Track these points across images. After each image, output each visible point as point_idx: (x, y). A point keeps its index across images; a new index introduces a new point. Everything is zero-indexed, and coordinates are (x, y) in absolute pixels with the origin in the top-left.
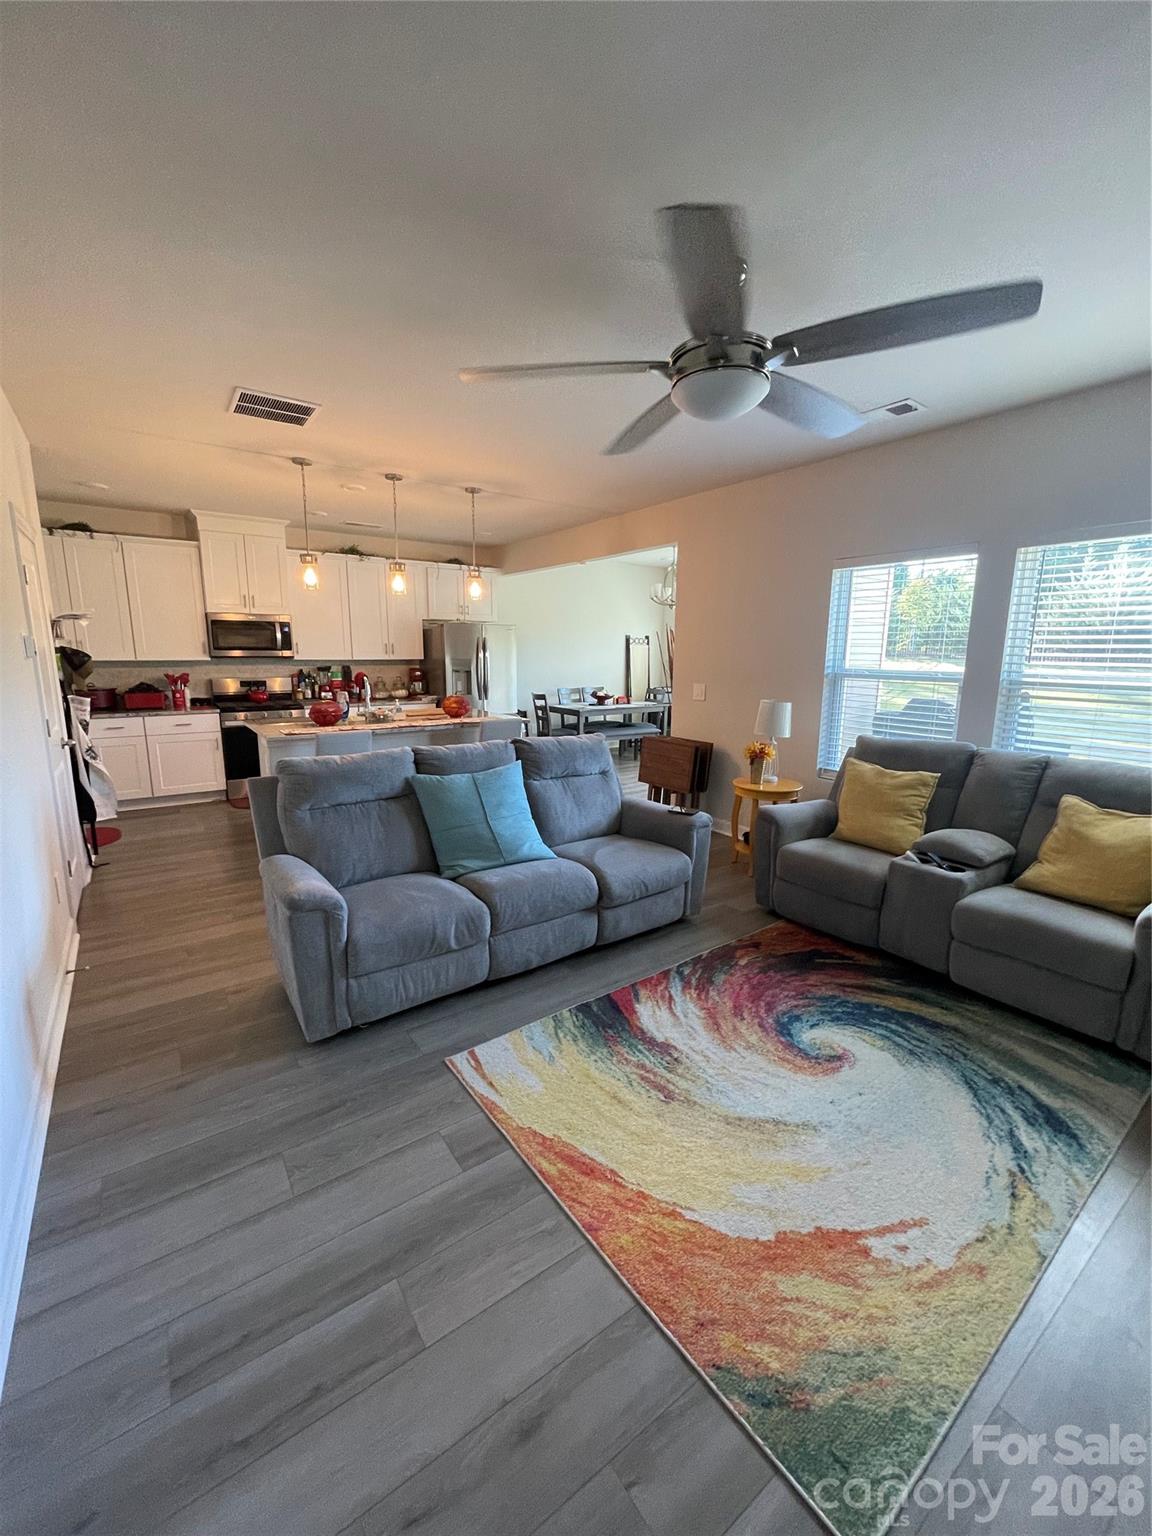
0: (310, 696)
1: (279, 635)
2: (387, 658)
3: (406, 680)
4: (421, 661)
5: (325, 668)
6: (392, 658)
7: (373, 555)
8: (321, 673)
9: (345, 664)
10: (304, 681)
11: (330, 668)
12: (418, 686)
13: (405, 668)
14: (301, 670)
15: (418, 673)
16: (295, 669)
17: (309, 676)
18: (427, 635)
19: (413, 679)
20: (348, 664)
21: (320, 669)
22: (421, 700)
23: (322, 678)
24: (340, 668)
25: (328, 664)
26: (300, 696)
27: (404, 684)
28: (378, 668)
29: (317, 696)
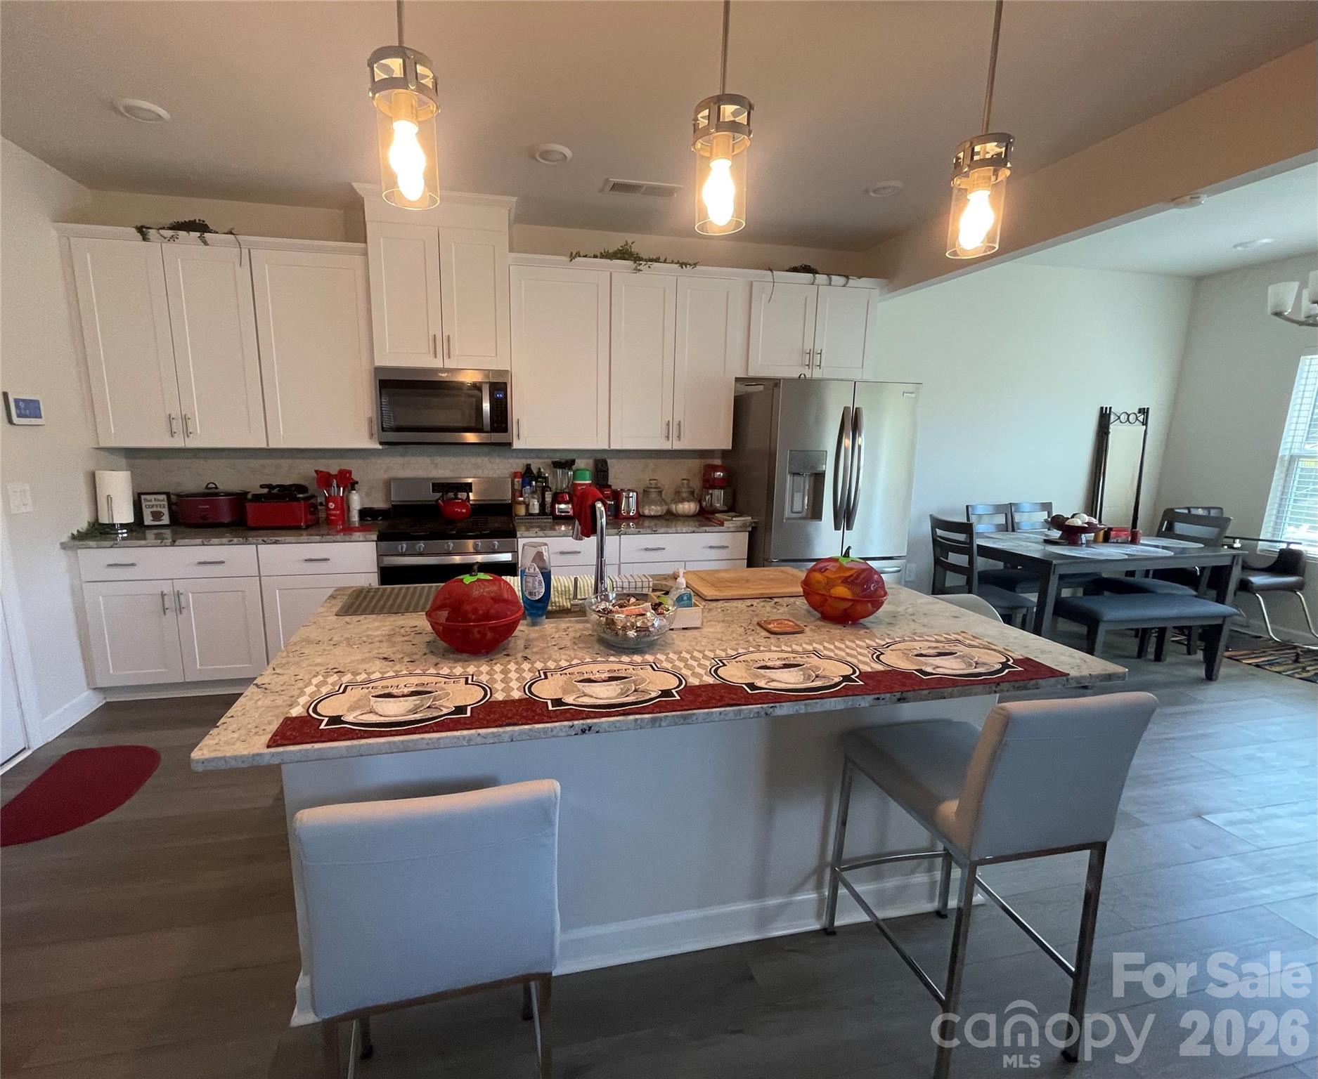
0: (537, 511)
1: (486, 406)
2: (666, 446)
3: (697, 484)
4: (724, 453)
5: (564, 462)
6: (678, 446)
7: (657, 260)
8: (559, 471)
9: (599, 456)
10: (530, 485)
11: (573, 462)
12: (717, 498)
13: (696, 464)
14: (528, 467)
15: (719, 474)
16: (518, 465)
17: (539, 476)
18: (740, 405)
19: (709, 484)
20: (605, 456)
21: (557, 465)
22: (722, 524)
23: (560, 480)
24: (591, 461)
25: (570, 457)
26: (522, 511)
27: (692, 493)
28: (652, 463)
29: (548, 510)
